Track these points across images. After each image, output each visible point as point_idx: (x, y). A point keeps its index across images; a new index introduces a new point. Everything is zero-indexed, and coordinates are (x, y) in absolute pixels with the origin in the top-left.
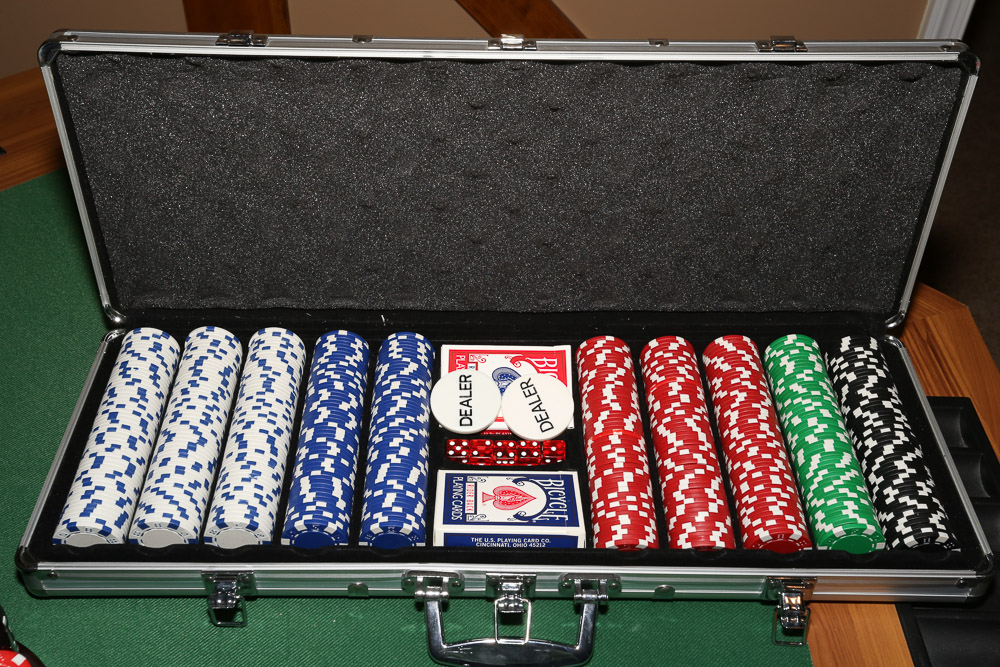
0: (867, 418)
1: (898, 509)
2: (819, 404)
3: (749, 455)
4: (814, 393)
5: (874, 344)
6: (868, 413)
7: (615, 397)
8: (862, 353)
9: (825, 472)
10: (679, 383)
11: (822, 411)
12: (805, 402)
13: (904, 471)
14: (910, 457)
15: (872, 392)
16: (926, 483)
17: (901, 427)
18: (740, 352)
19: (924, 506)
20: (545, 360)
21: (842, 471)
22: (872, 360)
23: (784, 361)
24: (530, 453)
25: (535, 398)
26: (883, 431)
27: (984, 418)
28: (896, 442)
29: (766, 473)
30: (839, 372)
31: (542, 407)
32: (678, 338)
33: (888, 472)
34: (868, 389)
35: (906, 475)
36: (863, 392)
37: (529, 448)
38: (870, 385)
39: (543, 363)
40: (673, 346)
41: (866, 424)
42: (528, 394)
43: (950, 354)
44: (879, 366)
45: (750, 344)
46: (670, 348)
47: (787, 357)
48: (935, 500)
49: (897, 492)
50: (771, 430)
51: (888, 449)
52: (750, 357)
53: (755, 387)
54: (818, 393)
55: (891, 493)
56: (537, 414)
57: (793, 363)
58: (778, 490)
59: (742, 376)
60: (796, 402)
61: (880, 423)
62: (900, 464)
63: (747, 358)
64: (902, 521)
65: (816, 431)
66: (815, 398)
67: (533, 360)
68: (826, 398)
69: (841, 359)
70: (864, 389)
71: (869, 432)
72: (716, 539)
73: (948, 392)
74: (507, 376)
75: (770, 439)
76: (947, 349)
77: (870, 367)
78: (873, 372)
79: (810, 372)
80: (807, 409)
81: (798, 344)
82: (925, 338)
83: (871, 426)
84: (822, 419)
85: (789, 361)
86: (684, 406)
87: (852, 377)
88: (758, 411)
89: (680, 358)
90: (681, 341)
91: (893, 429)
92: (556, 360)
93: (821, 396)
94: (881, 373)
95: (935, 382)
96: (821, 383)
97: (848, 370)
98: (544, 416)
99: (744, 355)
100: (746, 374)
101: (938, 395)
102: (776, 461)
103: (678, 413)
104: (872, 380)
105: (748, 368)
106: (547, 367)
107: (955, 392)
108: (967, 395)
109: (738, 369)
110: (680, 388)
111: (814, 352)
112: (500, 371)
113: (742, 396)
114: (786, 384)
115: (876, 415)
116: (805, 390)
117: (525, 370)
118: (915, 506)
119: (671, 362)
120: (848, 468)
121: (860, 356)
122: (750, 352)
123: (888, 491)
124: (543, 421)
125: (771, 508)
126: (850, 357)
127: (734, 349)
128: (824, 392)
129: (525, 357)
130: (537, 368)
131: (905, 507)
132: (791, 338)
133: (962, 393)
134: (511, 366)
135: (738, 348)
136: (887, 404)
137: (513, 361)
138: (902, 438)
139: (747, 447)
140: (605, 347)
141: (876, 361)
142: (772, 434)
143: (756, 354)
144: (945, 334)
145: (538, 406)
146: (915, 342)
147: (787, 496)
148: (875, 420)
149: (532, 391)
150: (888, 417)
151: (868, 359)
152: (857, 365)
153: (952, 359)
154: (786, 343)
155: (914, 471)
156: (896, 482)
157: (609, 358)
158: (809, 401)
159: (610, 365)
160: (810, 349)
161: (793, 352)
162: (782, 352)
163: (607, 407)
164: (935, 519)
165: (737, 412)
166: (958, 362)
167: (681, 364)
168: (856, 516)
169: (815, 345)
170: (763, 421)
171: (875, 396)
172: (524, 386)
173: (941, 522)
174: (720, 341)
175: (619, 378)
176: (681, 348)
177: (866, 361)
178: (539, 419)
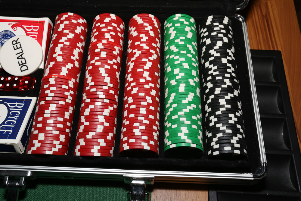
0: (211, 69)
1: (214, 130)
2: (183, 59)
3: (133, 92)
4: (182, 52)
5: (226, 21)
6: (211, 66)
7: (61, 53)
8: (217, 26)
9: (175, 105)
10: (103, 44)
11: (184, 64)
12: (176, 58)
13: (223, 106)
14: (230, 95)
15: (217, 52)
16: (235, 114)
17: (229, 76)
18: (145, 24)
19: (230, 131)
20: (32, 26)
21: (186, 106)
22: (222, 31)
23: (171, 30)
24: (11, 85)
25: (19, 50)
26: (218, 78)
27: (286, 64)
28: (223, 86)
29: (139, 105)
30: (204, 37)
31: (23, 56)
32: (111, 15)
33: (215, 105)
34: (215, 50)
35: (224, 109)
36: (212, 52)
37: (12, 81)
38: (217, 47)
39: (30, 28)
40: (107, 20)
41: (210, 72)
42: (16, 48)
43: (276, 24)
44: (226, 35)
45: (153, 19)
46: (105, 21)
47: (173, 28)
48: (238, 126)
49: (216, 120)
50: (150, 76)
51: (218, 91)
52: (151, 28)
53: (148, 48)
54: (184, 52)
55: (213, 119)
56: (20, 60)
57: (175, 32)
58: (143, 118)
59: (142, 40)
60: (171, 57)
61: (217, 73)
62: (222, 101)
63: (149, 28)
64: (215, 139)
65: (177, 78)
66: (181, 56)
67: (25, 26)
68: (189, 55)
69: (206, 30)
70: (213, 50)
71: (210, 78)
72: (95, 151)
73: (269, 47)
74: (8, 35)
75: (147, 82)
76: (275, 20)
77: (220, 35)
78: (221, 39)
79: (183, 38)
80: (176, 63)
81: (181, 20)
82: (264, 14)
83: (212, 74)
84: (182, 70)
85: (174, 30)
86: (101, 59)
87: (208, 41)
88: (145, 63)
89: (109, 28)
90: (113, 16)
91: (224, 77)
92: (38, 27)
93: (186, 54)
94: (226, 40)
95: (264, 41)
96: (188, 46)
97: (207, 37)
98: (24, 62)
99: (147, 26)
100: (145, 38)
101: (263, 49)
102: (147, 97)
103: (97, 63)
104: (219, 44)
105: (147, 34)
106: (32, 31)
107: (273, 47)
108: (280, 49)
109: (141, 36)
110: (102, 47)
111: (190, 25)
112: (4, 33)
113: (138, 53)
114: (169, 45)
115: (216, 68)
116: (177, 50)
117: (19, 32)
118: (225, 130)
119: (103, 30)
120: (190, 103)
121: (216, 29)
122: (152, 24)
123: (212, 118)
124: (22, 65)
125: (135, 131)
126: (210, 28)
127: (142, 22)
128: (189, 52)
129: (20, 24)
130: (26, 31)
131: (218, 130)
132: (178, 16)
133: (277, 48)
134: (11, 30)
135: (144, 22)
136: (224, 61)
137: (13, 27)
138: (228, 83)
139: (133, 87)
140: (66, 19)
141: (224, 31)
142: (150, 79)
143: (156, 25)
144: (276, 12)
145: (21, 55)
146: (258, 17)
147: (147, 122)
148: (215, 71)
149: (19, 46)
150: (223, 69)
151: (220, 30)
152: (213, 34)
153: (277, 27)
154: (174, 19)
155: (229, 106)
156: (217, 113)
157: (66, 27)
158: (178, 57)
159: (65, 31)
160: (187, 23)
161: (177, 25)
162: (171, 25)
163: (55, 59)
164: (234, 140)
165: (133, 64)
166: (279, 29)
167: (108, 31)
168: (186, 137)
169: (192, 20)
170: (147, 70)
171: (218, 55)
172: (14, 43)
173: (238, 142)
174: (136, 17)
175: (68, 40)
176: (112, 21)
177: (219, 32)
178: (21, 63)
